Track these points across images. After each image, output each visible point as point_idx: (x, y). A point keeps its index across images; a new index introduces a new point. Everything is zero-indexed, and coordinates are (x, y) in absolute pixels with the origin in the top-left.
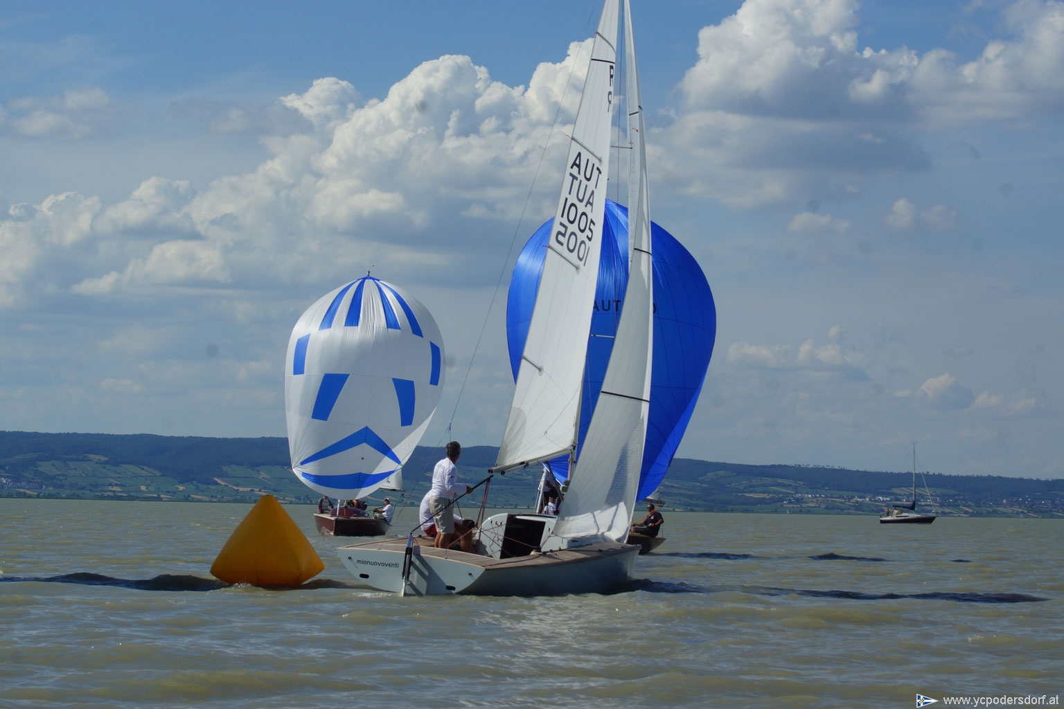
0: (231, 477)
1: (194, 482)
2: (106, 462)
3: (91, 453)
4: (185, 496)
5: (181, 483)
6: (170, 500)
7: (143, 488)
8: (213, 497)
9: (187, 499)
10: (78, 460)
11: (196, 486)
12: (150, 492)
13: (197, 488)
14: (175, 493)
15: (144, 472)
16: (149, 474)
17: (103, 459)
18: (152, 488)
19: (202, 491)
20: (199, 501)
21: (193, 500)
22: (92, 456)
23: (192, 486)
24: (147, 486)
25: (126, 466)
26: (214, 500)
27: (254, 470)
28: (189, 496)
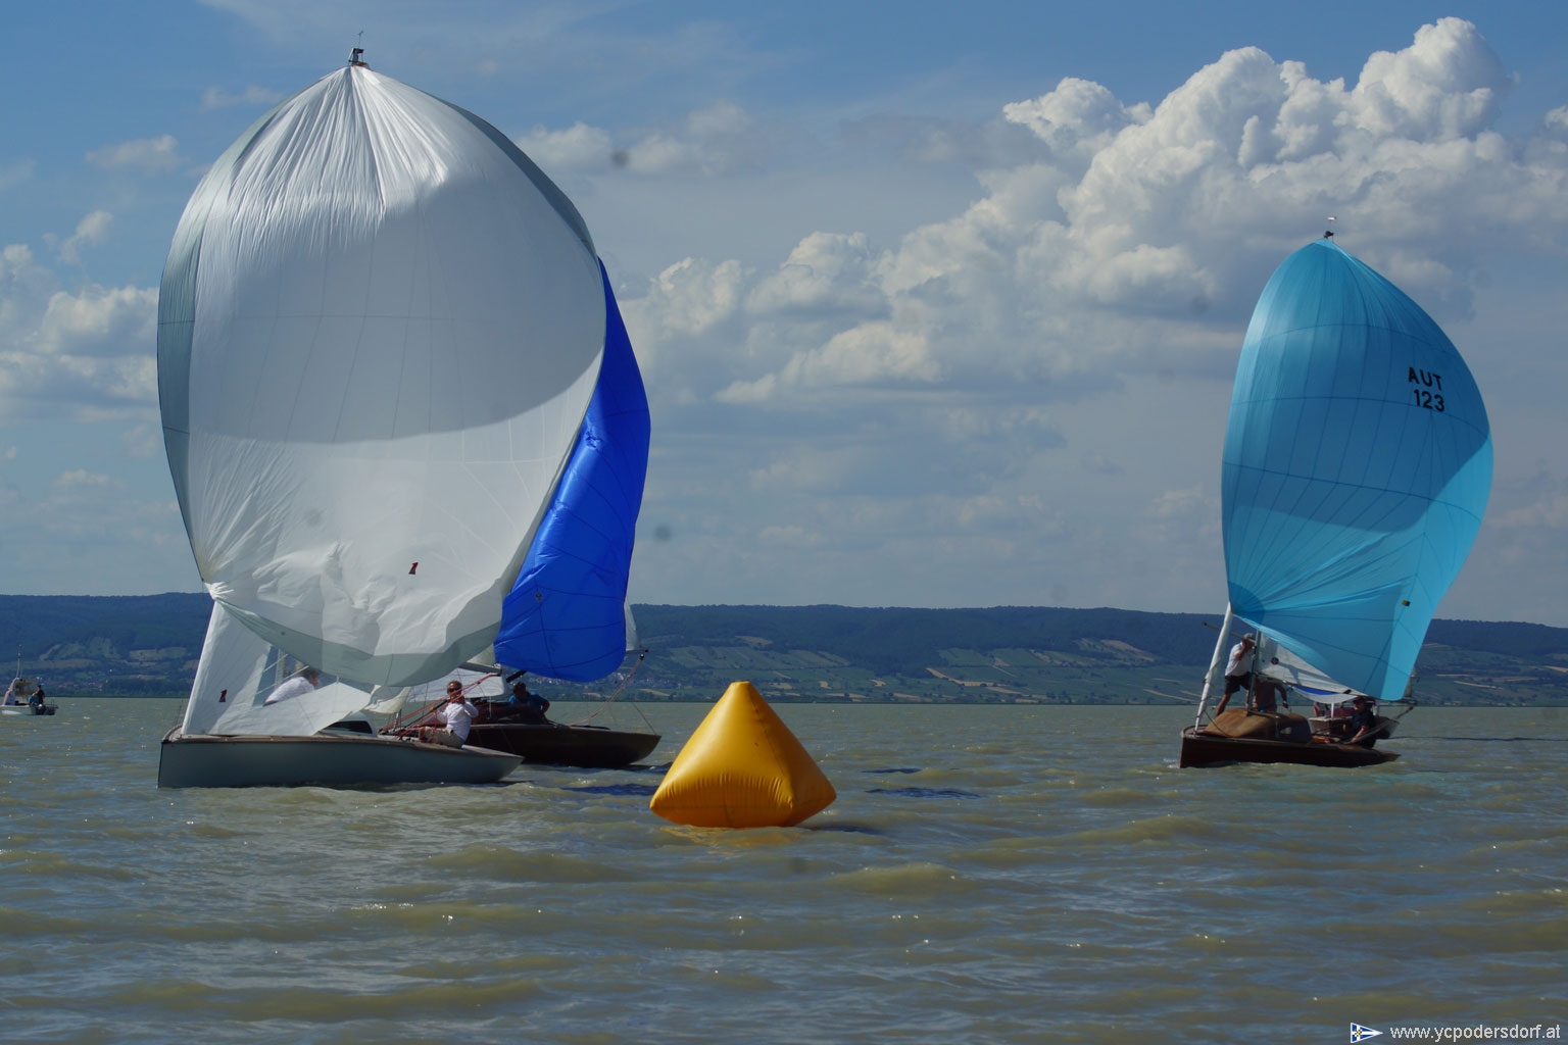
0: (953, 666)
1: (898, 674)
2: (769, 648)
3: (745, 635)
4: (885, 695)
5: (879, 675)
6: (863, 702)
7: (824, 684)
8: (925, 695)
9: (888, 699)
10: (729, 645)
11: (901, 680)
12: (834, 690)
13: (903, 683)
14: (870, 691)
15: (824, 660)
16: (832, 664)
17: (765, 642)
18: (837, 685)
19: (910, 687)
20: (906, 702)
21: (897, 701)
22: (748, 639)
23: (895, 680)
24: (830, 681)
25: (799, 652)
26: (928, 700)
27: (985, 655)
28: (891, 695)
